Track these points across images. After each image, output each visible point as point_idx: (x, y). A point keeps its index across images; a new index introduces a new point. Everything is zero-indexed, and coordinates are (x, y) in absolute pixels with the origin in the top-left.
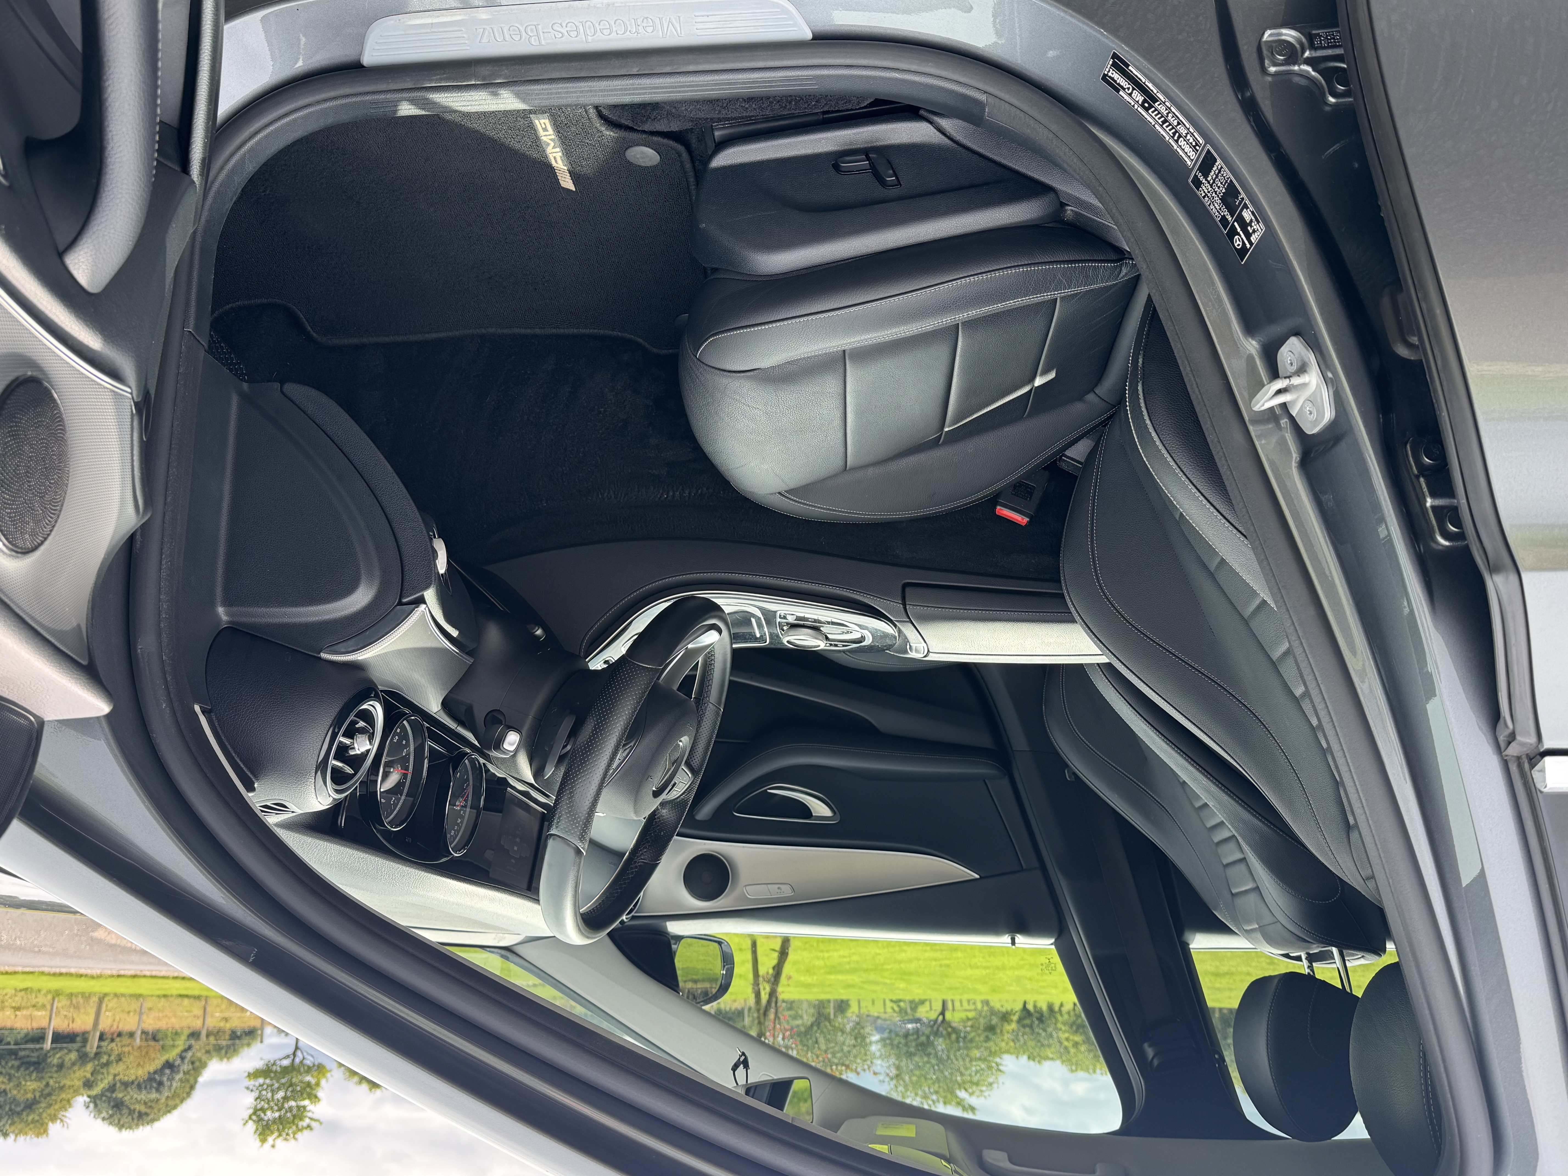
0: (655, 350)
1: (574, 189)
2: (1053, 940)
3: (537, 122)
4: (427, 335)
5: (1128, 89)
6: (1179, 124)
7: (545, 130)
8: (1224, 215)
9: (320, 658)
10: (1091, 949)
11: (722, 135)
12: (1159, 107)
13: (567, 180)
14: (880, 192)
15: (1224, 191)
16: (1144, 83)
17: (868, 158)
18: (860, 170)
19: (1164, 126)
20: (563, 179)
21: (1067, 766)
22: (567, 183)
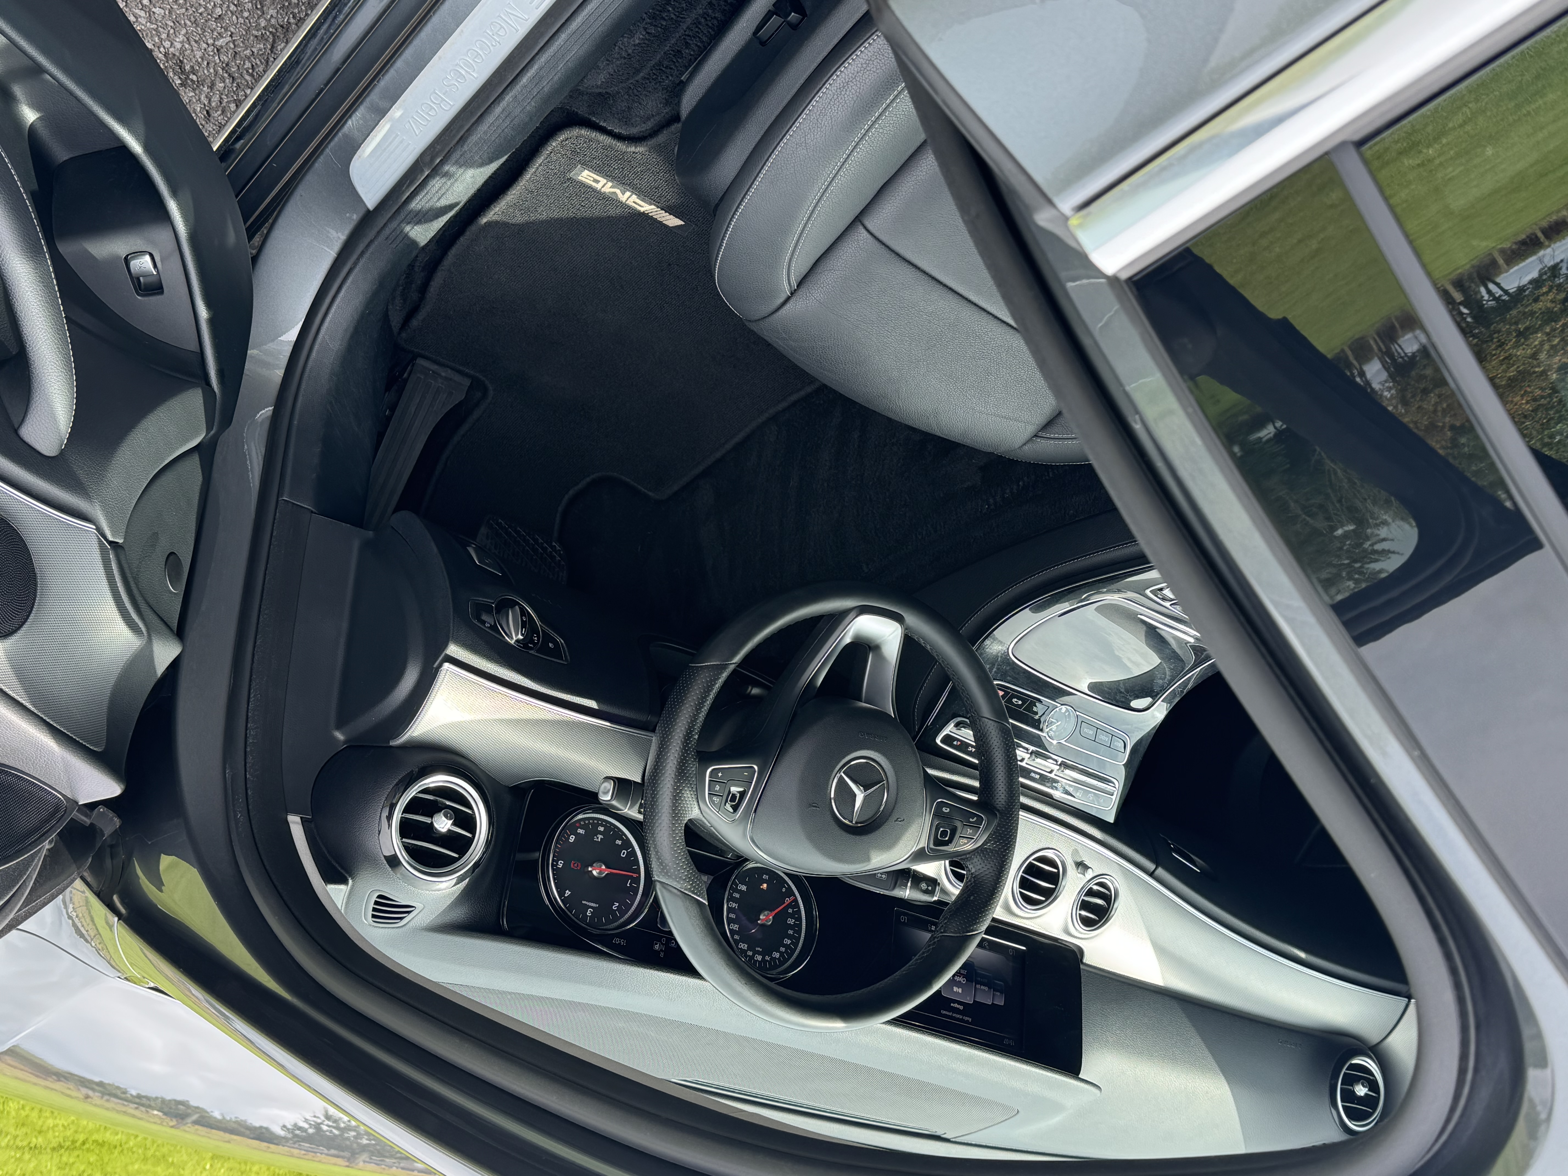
3: (580, 178)
7: (597, 182)
9: (391, 747)
22: (673, 221)
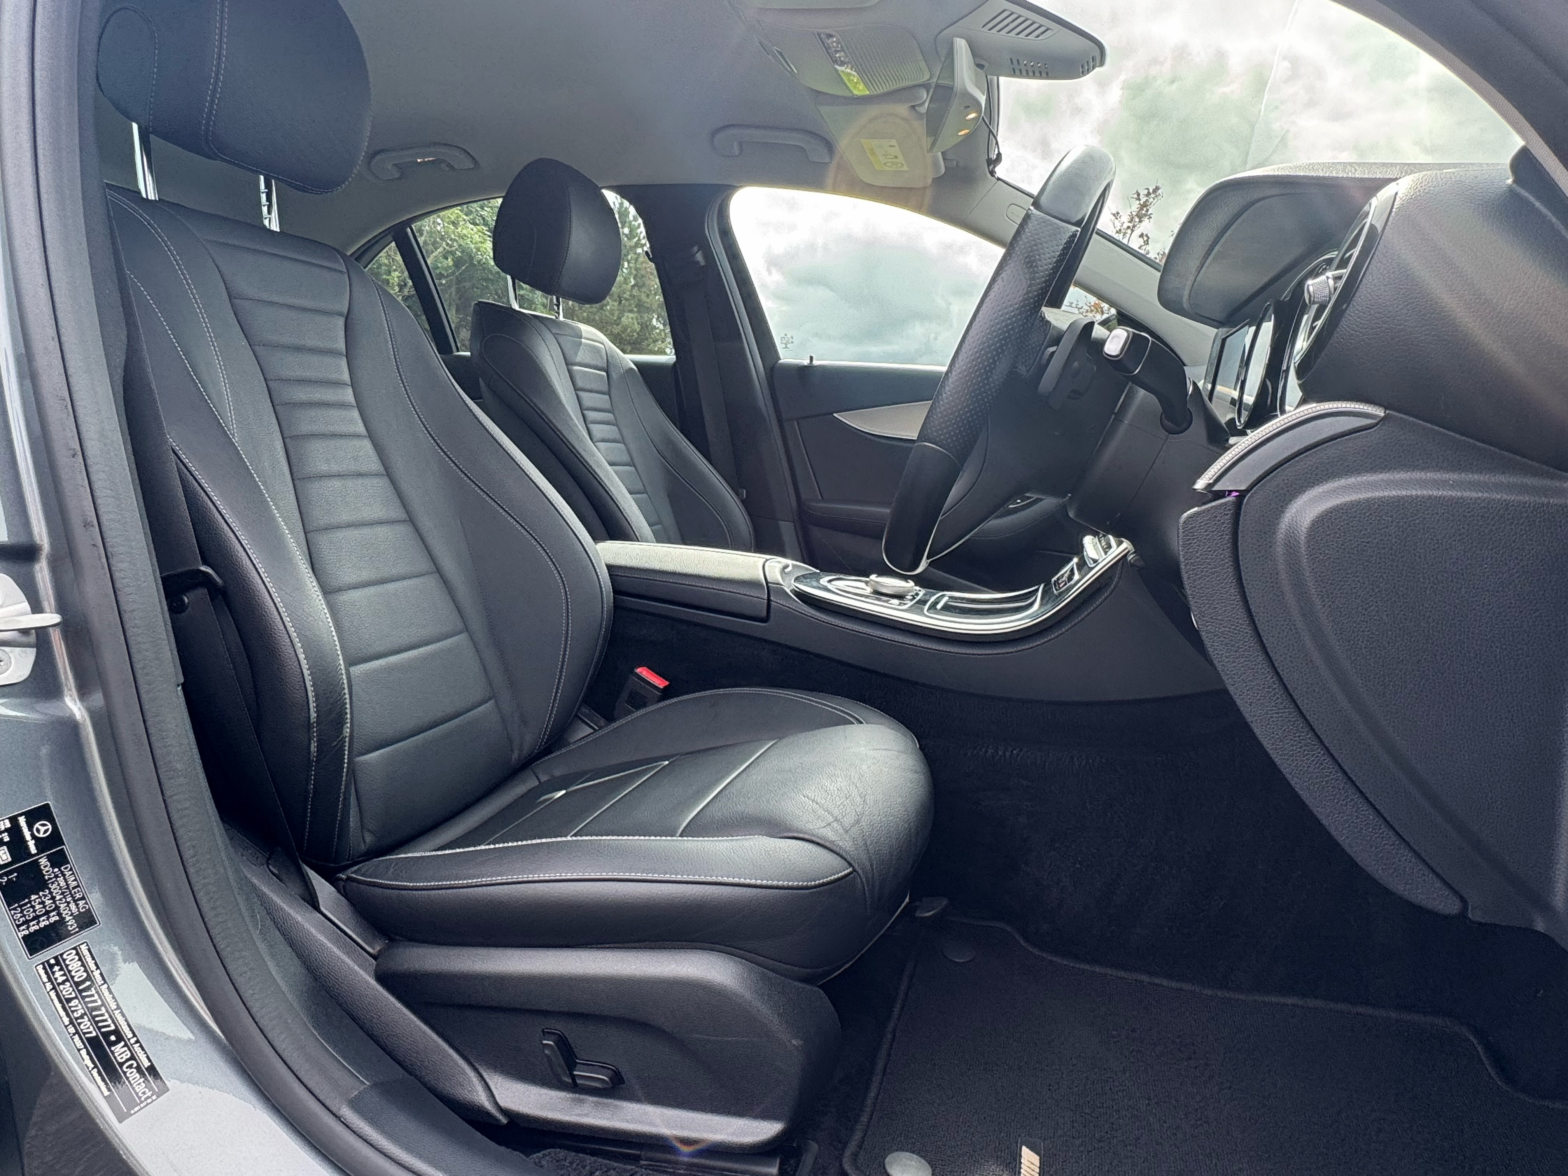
0: (1009, 929)
1: (1024, 1148)
2: (780, 361)
4: (1300, 1003)
5: (130, 1067)
6: (69, 1000)
8: (53, 866)
10: (743, 348)
11: (769, 1166)
12: (91, 1029)
13: (1029, 1164)
14: (572, 1031)
15: (33, 897)
16: (96, 1066)
17: (573, 1077)
18: (588, 1066)
19: (100, 1003)
20: (1032, 1167)
21: (743, 502)
